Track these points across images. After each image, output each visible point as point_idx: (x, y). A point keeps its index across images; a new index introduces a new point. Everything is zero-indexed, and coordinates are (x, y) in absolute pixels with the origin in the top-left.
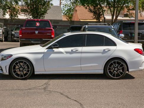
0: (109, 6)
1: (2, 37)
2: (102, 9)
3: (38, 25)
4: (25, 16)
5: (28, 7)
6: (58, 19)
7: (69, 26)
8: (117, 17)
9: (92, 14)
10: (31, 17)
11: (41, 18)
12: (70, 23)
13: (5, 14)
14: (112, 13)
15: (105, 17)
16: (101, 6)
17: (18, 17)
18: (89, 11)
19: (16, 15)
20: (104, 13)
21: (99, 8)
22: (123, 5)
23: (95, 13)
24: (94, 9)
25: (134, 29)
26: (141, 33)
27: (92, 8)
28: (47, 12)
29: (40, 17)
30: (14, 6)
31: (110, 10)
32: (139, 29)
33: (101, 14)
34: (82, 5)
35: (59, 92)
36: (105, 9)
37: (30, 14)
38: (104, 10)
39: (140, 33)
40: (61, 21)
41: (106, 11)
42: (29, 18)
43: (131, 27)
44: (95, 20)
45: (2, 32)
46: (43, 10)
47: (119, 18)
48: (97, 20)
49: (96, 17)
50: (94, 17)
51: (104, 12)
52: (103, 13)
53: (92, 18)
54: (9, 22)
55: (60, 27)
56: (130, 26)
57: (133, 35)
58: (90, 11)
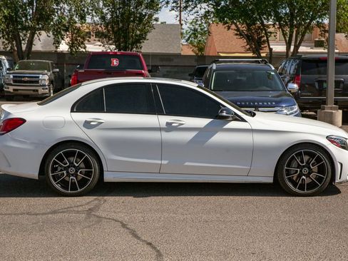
0: (280, 24)
1: (50, 91)
2: (266, 31)
3: (115, 63)
4: (100, 46)
5: (107, 27)
6: (171, 52)
7: (193, 66)
8: (297, 47)
9: (243, 42)
10: (113, 47)
11: (135, 49)
12: (197, 61)
13: (59, 43)
14: (287, 39)
15: (271, 47)
16: (262, 23)
17: (85, 48)
18: (237, 34)
19: (82, 43)
20: (269, 39)
21: (259, 27)
22: (311, 21)
23: (249, 38)
24: (249, 29)
25: (326, 72)
26: (343, 82)
27: (243, 28)
28: (147, 37)
29: (132, 48)
30: (78, 25)
31: (283, 31)
32: (337, 72)
33: (264, 41)
34: (220, 21)
35: (120, 220)
36: (271, 29)
37: (111, 42)
38: (271, 33)
39: (340, 82)
40: (178, 56)
41: (272, 35)
42: (109, 51)
43: (320, 69)
44: (251, 55)
45: (49, 79)
46: (138, 32)
47: (302, 49)
48: (254, 53)
49: (251, 47)
50: (248, 47)
51: (270, 36)
52: (267, 38)
53: (243, 50)
54: (67, 58)
55: (176, 69)
56: (318, 67)
57: (325, 85)
58: (240, 33)
